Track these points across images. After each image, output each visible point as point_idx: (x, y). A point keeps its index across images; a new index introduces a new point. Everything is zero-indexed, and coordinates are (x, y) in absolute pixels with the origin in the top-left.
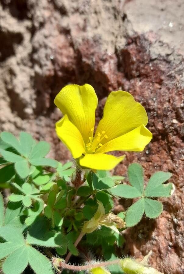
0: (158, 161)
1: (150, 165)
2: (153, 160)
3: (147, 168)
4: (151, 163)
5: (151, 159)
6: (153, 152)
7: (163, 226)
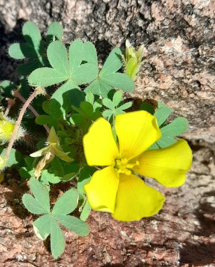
0: (78, 258)
1: (79, 250)
2: (83, 255)
3: (78, 246)
4: (81, 252)
5: (84, 255)
6: (90, 261)
7: (11, 220)
